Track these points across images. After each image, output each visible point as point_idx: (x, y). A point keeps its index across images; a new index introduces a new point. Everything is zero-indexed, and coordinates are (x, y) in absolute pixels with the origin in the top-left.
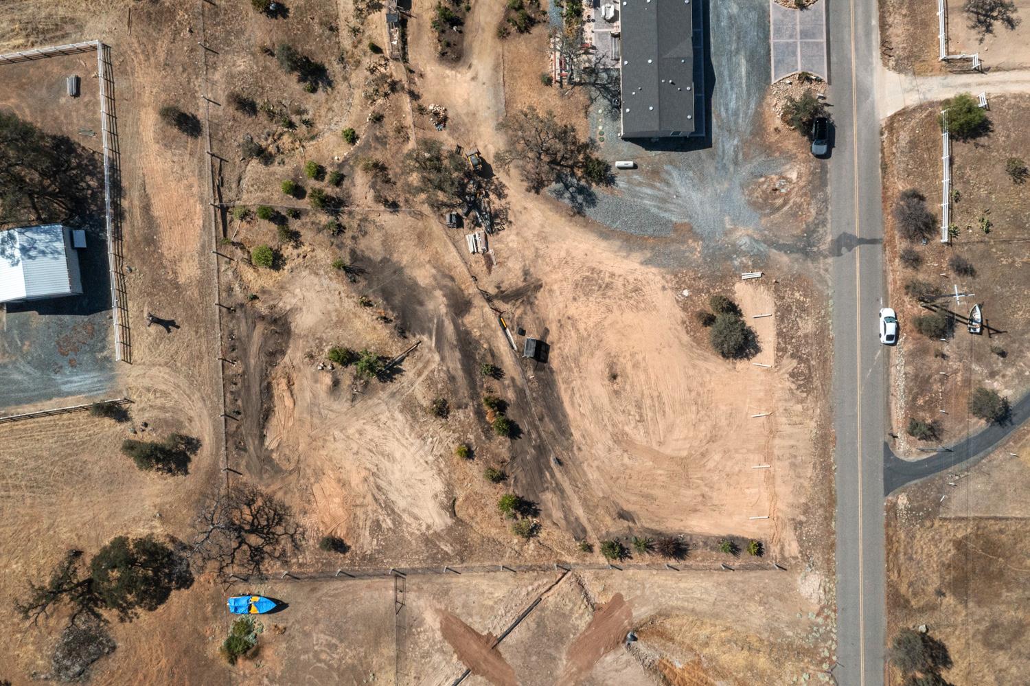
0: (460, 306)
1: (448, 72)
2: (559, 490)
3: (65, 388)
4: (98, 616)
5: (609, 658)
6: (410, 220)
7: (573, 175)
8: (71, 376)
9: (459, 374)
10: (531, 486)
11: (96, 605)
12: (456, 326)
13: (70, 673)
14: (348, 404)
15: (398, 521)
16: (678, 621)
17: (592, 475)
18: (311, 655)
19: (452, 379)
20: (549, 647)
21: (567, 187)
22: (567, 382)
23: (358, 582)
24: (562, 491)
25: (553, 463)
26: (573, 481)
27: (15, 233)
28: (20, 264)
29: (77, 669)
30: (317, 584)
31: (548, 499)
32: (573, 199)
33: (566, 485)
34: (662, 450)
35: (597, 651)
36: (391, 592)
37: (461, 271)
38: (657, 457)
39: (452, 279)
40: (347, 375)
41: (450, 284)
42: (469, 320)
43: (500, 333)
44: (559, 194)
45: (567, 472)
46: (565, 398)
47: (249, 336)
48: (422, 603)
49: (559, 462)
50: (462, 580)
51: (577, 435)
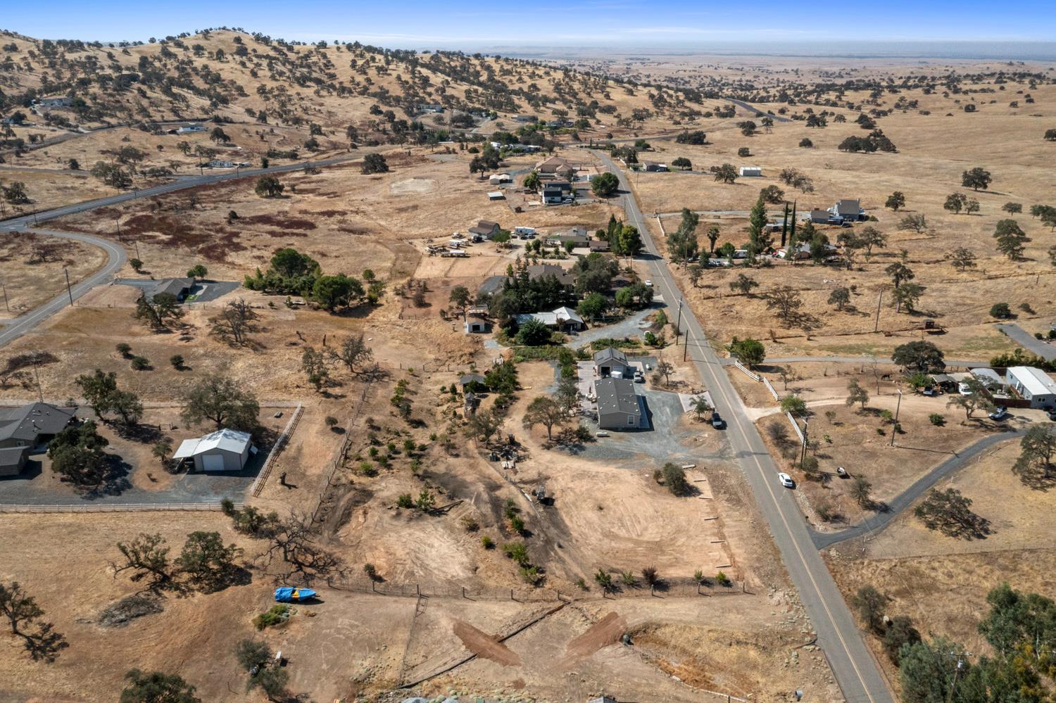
0: (494, 487)
2: (561, 560)
4: (159, 595)
5: (608, 650)
6: (465, 459)
9: (489, 513)
10: (539, 559)
11: (162, 588)
12: (490, 495)
13: (114, 620)
14: (404, 523)
15: (429, 573)
16: (668, 630)
18: (332, 631)
19: (484, 515)
20: (552, 642)
21: (567, 446)
22: (567, 513)
23: (387, 598)
24: (563, 562)
25: (556, 547)
26: (572, 556)
29: (123, 617)
30: (352, 594)
31: (552, 566)
32: (570, 450)
33: (566, 558)
34: (641, 539)
35: (597, 645)
36: (414, 605)
37: (495, 475)
38: (638, 543)
39: (490, 479)
40: (406, 512)
41: (487, 480)
42: (500, 492)
43: (520, 496)
44: (562, 449)
45: (565, 552)
47: (344, 495)
48: (440, 613)
49: (560, 546)
50: (477, 604)
51: (575, 534)
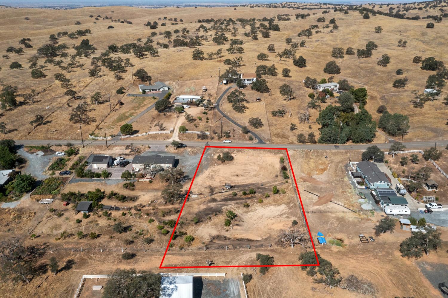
0: (214, 200)
1: (139, 200)
3: (236, 294)
6: (185, 208)
7: (179, 178)
8: (230, 291)
9: (235, 202)
10: (270, 190)
12: (220, 201)
14: (245, 223)
15: (285, 213)
17: (266, 181)
19: (237, 203)
20: (318, 188)
21: (182, 180)
22: (239, 183)
26: (267, 184)
27: (163, 286)
28: (177, 285)
30: (310, 227)
32: (186, 179)
34: (257, 170)
35: (317, 181)
36: (309, 214)
37: (202, 200)
38: (260, 171)
39: (205, 201)
40: (235, 223)
41: (206, 202)
42: (218, 199)
43: (223, 193)
44: (184, 181)
45: (265, 185)
46: (244, 183)
47: (218, 244)
48: (311, 209)
49: (262, 186)
